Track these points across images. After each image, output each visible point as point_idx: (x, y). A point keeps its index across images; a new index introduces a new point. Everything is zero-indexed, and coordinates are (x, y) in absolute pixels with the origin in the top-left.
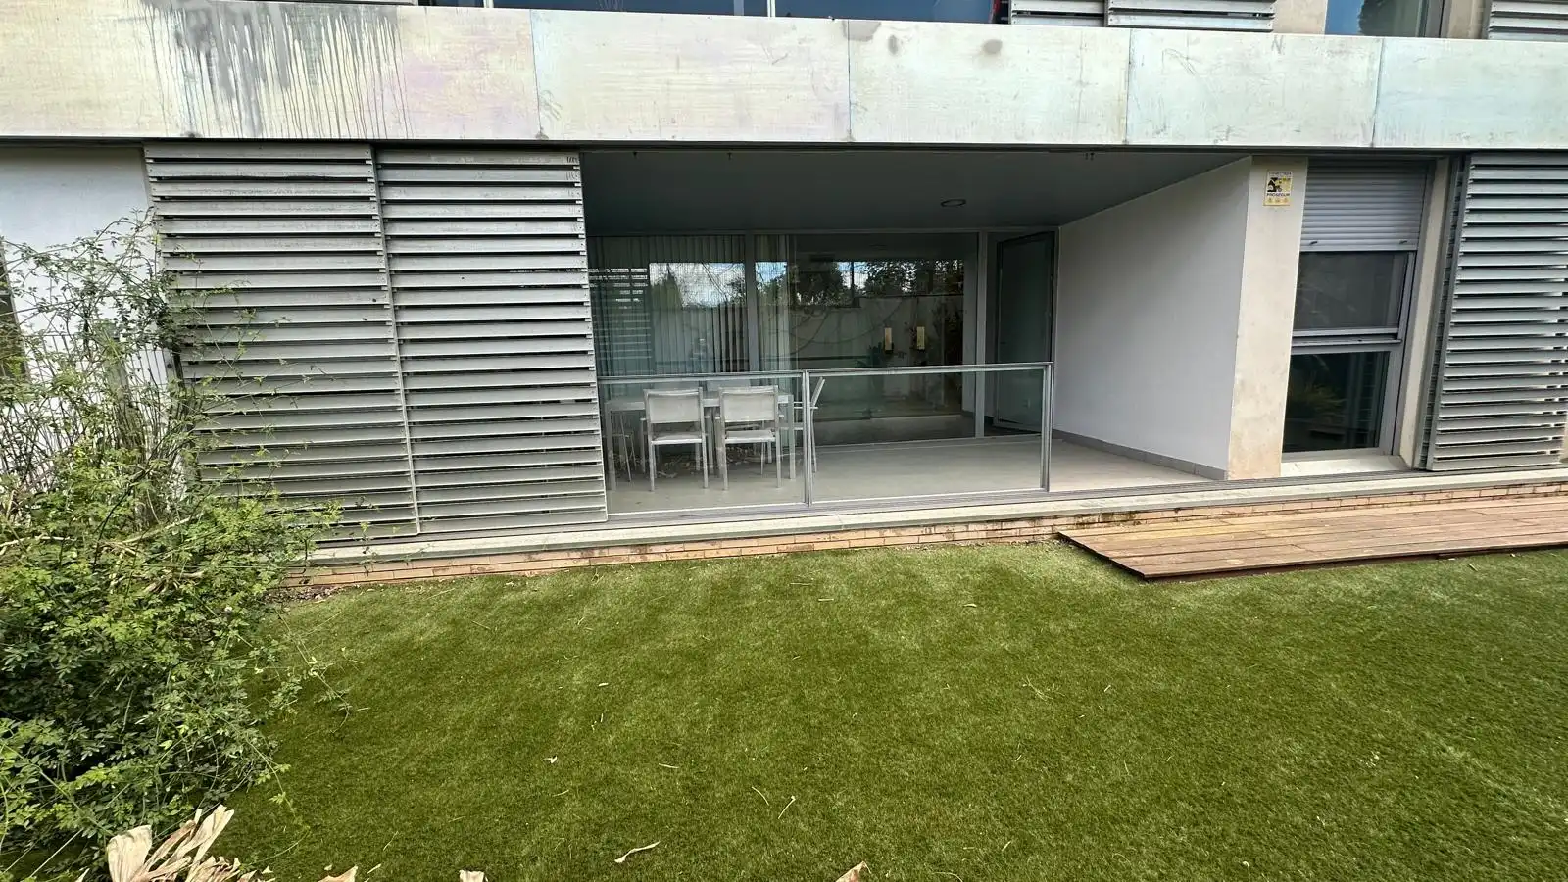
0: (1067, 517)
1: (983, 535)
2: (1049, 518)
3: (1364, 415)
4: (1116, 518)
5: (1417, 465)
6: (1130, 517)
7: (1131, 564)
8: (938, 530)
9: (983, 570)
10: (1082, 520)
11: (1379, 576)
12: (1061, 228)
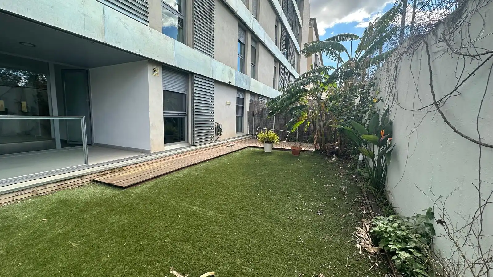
0: (96, 173)
1: (56, 188)
2: (88, 175)
3: (182, 133)
4: (116, 170)
5: (192, 145)
6: (121, 169)
7: (120, 184)
8: (26, 192)
9: (53, 203)
10: (102, 173)
11: (185, 171)
12: (90, 69)
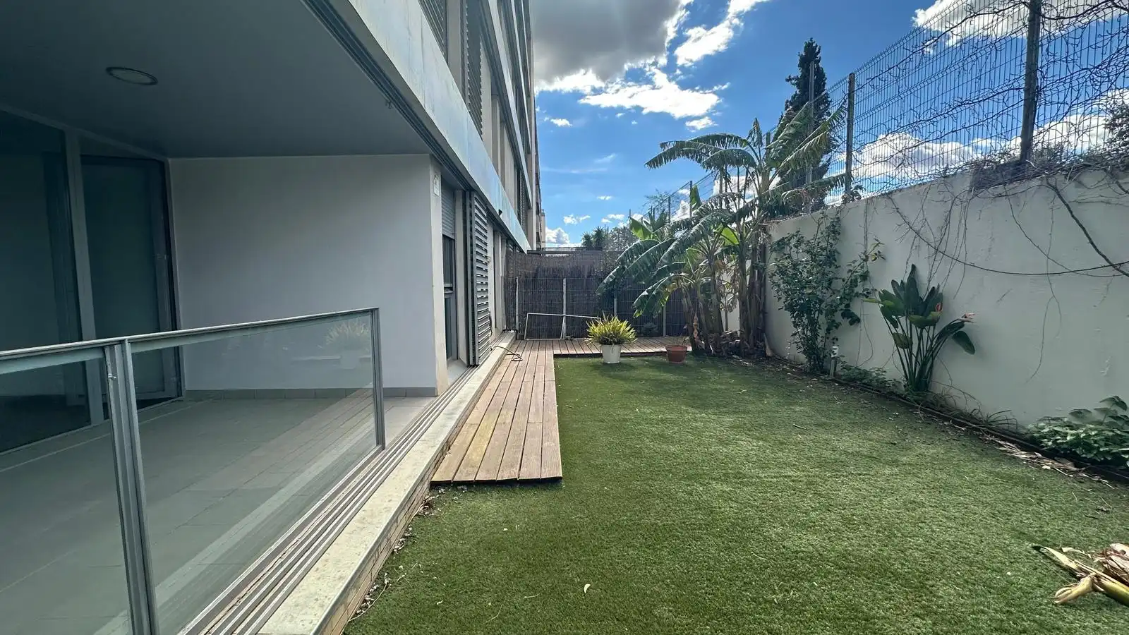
5: (472, 364)
8: (382, 546)
10: (436, 461)
12: (170, 160)
